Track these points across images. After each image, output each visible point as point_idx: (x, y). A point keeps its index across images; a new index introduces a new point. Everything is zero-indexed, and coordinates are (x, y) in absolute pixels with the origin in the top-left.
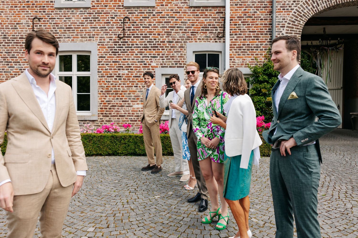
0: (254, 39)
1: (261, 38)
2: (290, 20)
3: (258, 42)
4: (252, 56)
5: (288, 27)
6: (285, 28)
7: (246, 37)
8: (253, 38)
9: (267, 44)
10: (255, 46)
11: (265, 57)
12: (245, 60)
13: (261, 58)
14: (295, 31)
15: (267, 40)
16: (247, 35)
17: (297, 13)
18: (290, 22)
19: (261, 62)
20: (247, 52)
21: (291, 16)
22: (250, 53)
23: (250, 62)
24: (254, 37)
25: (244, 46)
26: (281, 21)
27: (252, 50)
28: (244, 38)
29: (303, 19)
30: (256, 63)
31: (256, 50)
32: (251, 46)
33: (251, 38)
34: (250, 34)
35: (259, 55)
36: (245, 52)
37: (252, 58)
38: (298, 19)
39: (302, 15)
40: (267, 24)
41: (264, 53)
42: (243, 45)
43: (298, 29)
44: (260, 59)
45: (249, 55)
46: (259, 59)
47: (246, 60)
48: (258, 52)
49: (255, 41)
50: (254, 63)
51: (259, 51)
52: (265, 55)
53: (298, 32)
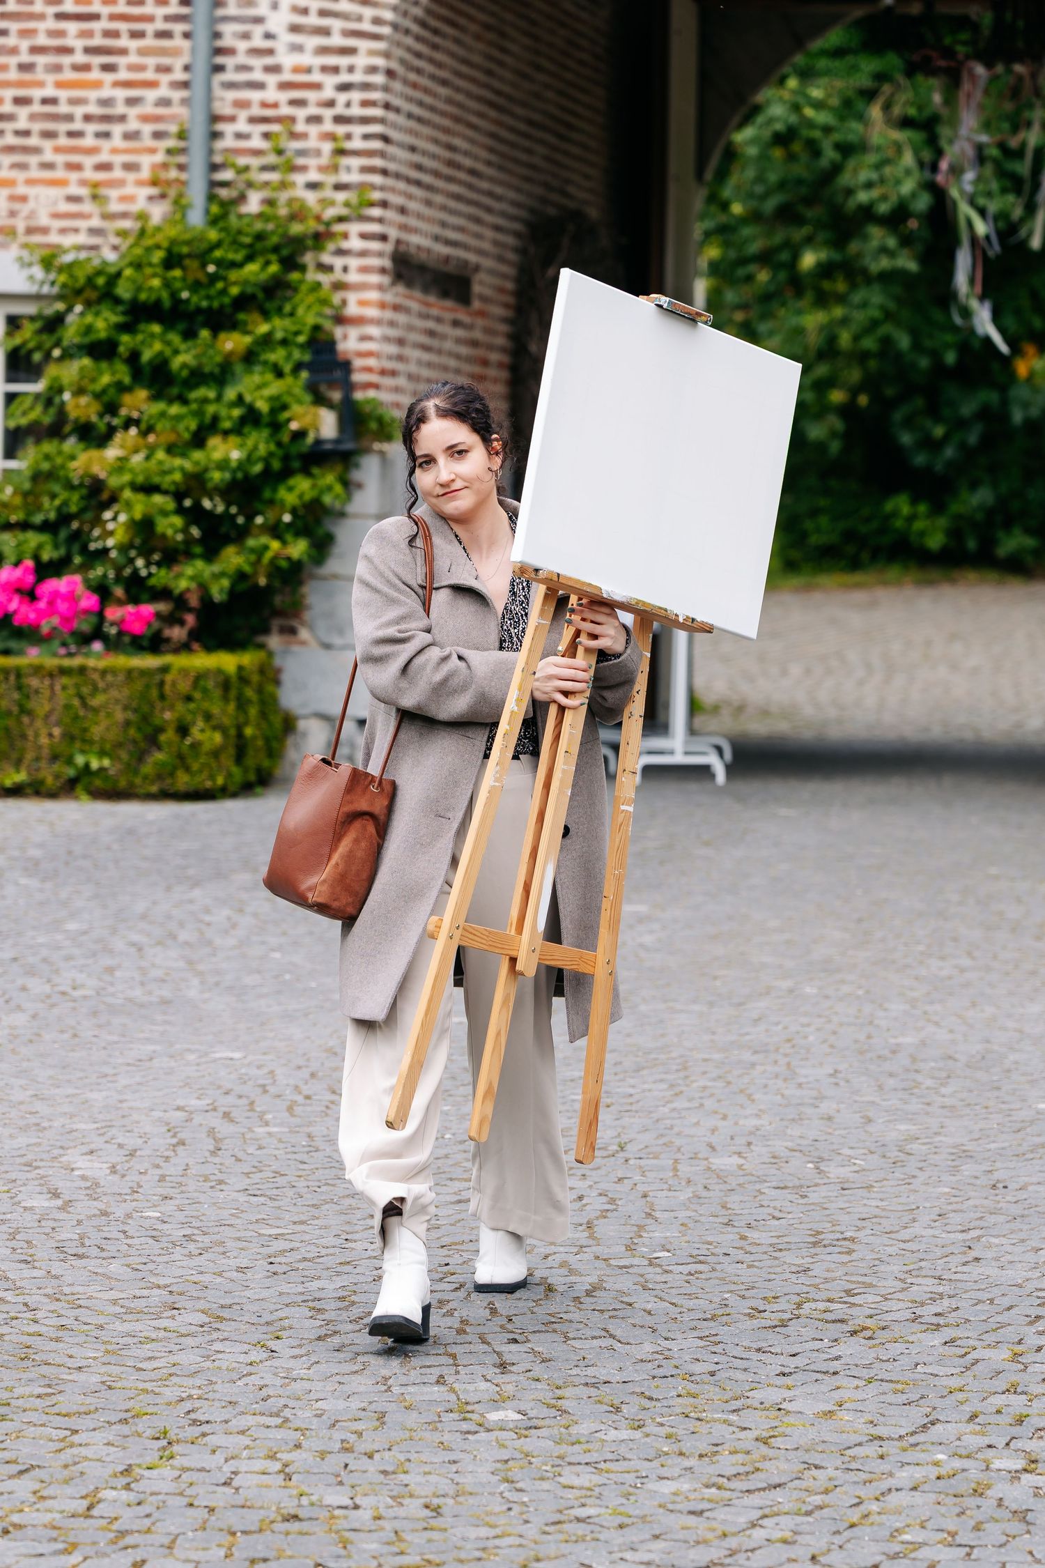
0: (86, 68)
1: (133, 59)
3: (117, 84)
4: (74, 176)
7: (35, 50)
8: (80, 58)
9: (165, 102)
10: (93, 109)
11: (154, 183)
12: (24, 199)
13: (129, 190)
14: (348, 17)
15: (167, 69)
16: (42, 40)
19: (124, 215)
20: (36, 150)
22: (60, 159)
23: (56, 216)
24: (88, 50)
25: (23, 112)
27: (71, 134)
28: (25, 58)
30: (96, 222)
31: (99, 135)
32: (63, 108)
33: (66, 60)
34: (61, 34)
35: (118, 173)
36: (26, 150)
37: (74, 190)
41: (146, 161)
42: (19, 101)
44: (123, 199)
45: (49, 166)
46: (113, 193)
47: (31, 205)
48: (114, 151)
49: (95, 75)
50: (83, 224)
51: (117, 141)
52: (154, 167)
53: (366, 26)
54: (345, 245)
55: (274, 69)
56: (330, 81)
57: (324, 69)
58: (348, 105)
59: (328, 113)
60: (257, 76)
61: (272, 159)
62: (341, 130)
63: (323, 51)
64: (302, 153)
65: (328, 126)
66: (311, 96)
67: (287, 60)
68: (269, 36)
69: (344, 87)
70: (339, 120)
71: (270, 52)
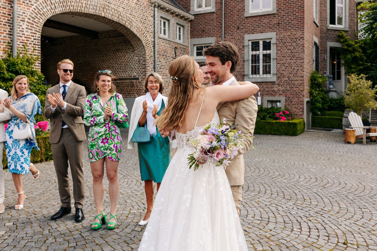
2: (30, 16)
5: (28, 22)
6: (25, 23)
9: (5, 37)
11: (4, 51)
14: (35, 28)
15: (6, 31)
17: (37, 10)
18: (30, 18)
21: (31, 11)
26: (21, 14)
29: (43, 18)
38: (38, 17)
39: (41, 13)
40: (5, 14)
43: (38, 26)
52: (3, 48)
53: (38, 30)
54: (36, 64)
55: (24, 34)
56: (32, 38)
57: (32, 36)
58: (35, 42)
59: (32, 43)
60: (21, 35)
61: (24, 49)
62: (35, 46)
63: (32, 33)
64: (29, 49)
65: (32, 45)
66: (30, 40)
67: (26, 33)
68: (23, 29)
69: (35, 39)
70: (34, 44)
71: (23, 31)
